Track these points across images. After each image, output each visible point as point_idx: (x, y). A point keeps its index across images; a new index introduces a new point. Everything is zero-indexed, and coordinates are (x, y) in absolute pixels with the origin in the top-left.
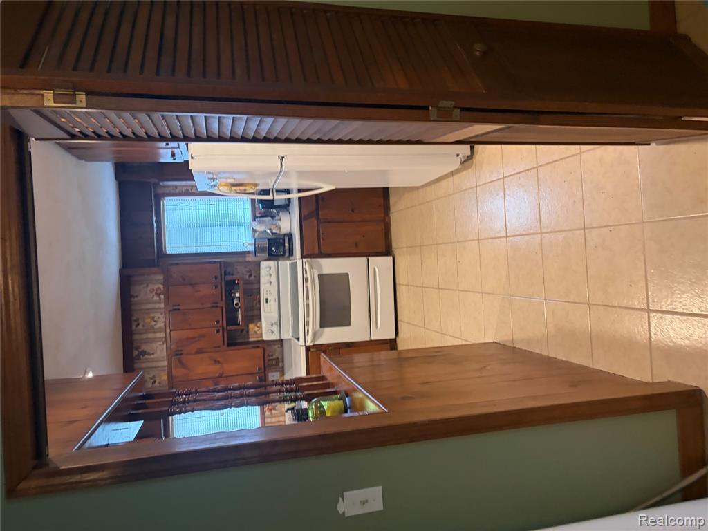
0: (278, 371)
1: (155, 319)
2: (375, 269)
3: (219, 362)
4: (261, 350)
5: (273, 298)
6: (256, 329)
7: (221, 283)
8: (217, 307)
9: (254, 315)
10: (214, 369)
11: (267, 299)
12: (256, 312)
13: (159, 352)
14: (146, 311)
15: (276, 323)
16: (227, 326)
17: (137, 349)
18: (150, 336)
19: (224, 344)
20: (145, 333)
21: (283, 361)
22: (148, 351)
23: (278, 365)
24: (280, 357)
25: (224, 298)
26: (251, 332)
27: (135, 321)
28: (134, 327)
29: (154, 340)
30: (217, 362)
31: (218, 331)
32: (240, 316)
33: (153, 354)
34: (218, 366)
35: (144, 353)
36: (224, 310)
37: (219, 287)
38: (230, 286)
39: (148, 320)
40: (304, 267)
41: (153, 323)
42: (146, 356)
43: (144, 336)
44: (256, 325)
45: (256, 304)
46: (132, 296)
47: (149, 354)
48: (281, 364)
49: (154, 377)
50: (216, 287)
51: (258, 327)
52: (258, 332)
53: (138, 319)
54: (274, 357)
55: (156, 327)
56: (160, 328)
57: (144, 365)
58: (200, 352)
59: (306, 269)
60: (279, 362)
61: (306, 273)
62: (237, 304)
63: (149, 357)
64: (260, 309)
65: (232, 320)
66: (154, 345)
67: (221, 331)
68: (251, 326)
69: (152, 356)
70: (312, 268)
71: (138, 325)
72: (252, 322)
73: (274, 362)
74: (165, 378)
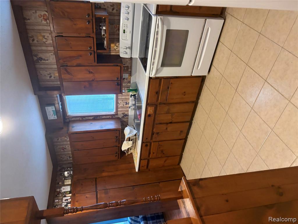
0: (128, 73)
1: (46, 37)
2: (208, 29)
3: (92, 73)
4: (119, 68)
5: (129, 30)
6: (115, 47)
7: (92, 20)
8: (90, 37)
9: (115, 38)
10: (89, 76)
11: (124, 30)
12: (116, 37)
13: (51, 59)
14: (39, 31)
15: (129, 48)
16: (97, 50)
17: (36, 56)
18: (44, 48)
19: (95, 62)
20: (40, 46)
21: (131, 68)
22: (43, 57)
23: (128, 70)
24: (129, 66)
25: (94, 31)
26: (112, 49)
27: (31, 37)
28: (31, 42)
29: (47, 51)
30: (90, 72)
31: (91, 54)
32: (105, 42)
33: (47, 60)
34: (92, 75)
35: (41, 59)
36: (95, 40)
37: (91, 22)
38: (99, 21)
39: (41, 38)
40: (157, 23)
41: (44, 40)
42: (43, 61)
43: (40, 48)
44: (115, 45)
45: (116, 31)
46: (25, 19)
47: (44, 60)
48: (129, 70)
49: (50, 74)
50: (89, 22)
51: (117, 46)
52: (117, 50)
53: (32, 37)
54: (126, 65)
55: (47, 43)
56: (50, 44)
57: (42, 66)
58: (79, 65)
59: (158, 24)
60: (129, 68)
61: (158, 28)
62: (104, 35)
63: (45, 62)
64: (119, 35)
65: (100, 45)
66: (48, 55)
67: (93, 54)
68: (112, 45)
69: (47, 61)
70: (163, 24)
71: (33, 40)
72: (113, 43)
73: (126, 68)
74: (57, 75)
